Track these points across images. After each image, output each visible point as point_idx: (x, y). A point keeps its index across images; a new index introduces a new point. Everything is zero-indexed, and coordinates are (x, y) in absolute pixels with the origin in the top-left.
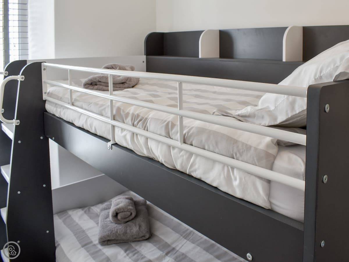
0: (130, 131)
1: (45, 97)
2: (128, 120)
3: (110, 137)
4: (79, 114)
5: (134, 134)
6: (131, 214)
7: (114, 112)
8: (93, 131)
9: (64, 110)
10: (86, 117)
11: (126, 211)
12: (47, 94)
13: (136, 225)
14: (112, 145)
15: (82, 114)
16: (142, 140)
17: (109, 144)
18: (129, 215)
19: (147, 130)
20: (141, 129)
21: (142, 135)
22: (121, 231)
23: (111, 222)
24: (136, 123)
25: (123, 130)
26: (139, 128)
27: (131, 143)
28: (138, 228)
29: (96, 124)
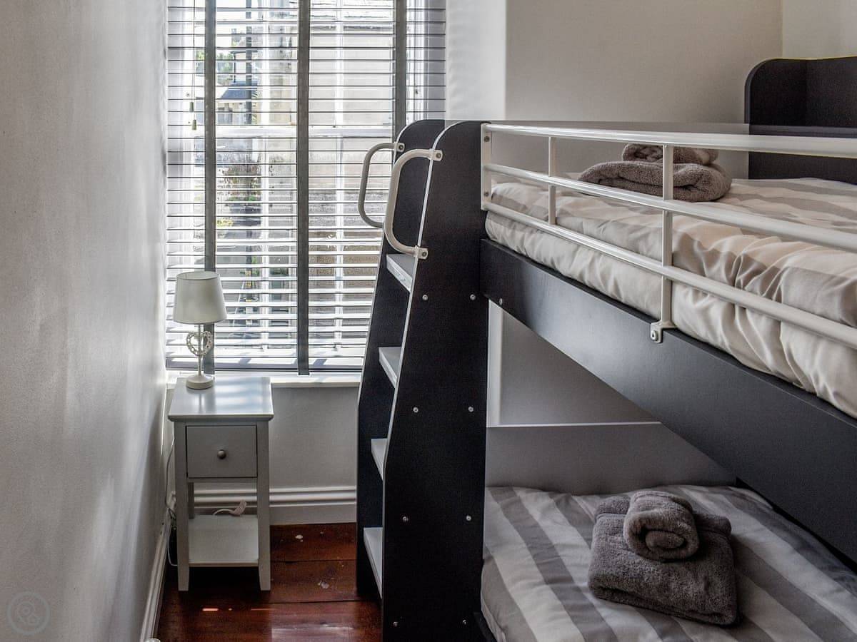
0: (721, 298)
1: (485, 203)
2: (715, 269)
3: (657, 309)
4: (573, 247)
5: (733, 305)
6: (685, 544)
7: (675, 246)
8: (609, 291)
9: (533, 236)
10: (591, 254)
11: (671, 532)
12: (490, 196)
13: (696, 577)
14: (663, 330)
15: (579, 245)
16: (759, 327)
17: (655, 328)
18: (679, 545)
19: (779, 300)
20: (756, 294)
21: (760, 313)
22: (654, 579)
23: (625, 547)
24: (740, 278)
25: (698, 292)
26: (752, 291)
27: (725, 331)
28: (702, 587)
29: (617, 272)
